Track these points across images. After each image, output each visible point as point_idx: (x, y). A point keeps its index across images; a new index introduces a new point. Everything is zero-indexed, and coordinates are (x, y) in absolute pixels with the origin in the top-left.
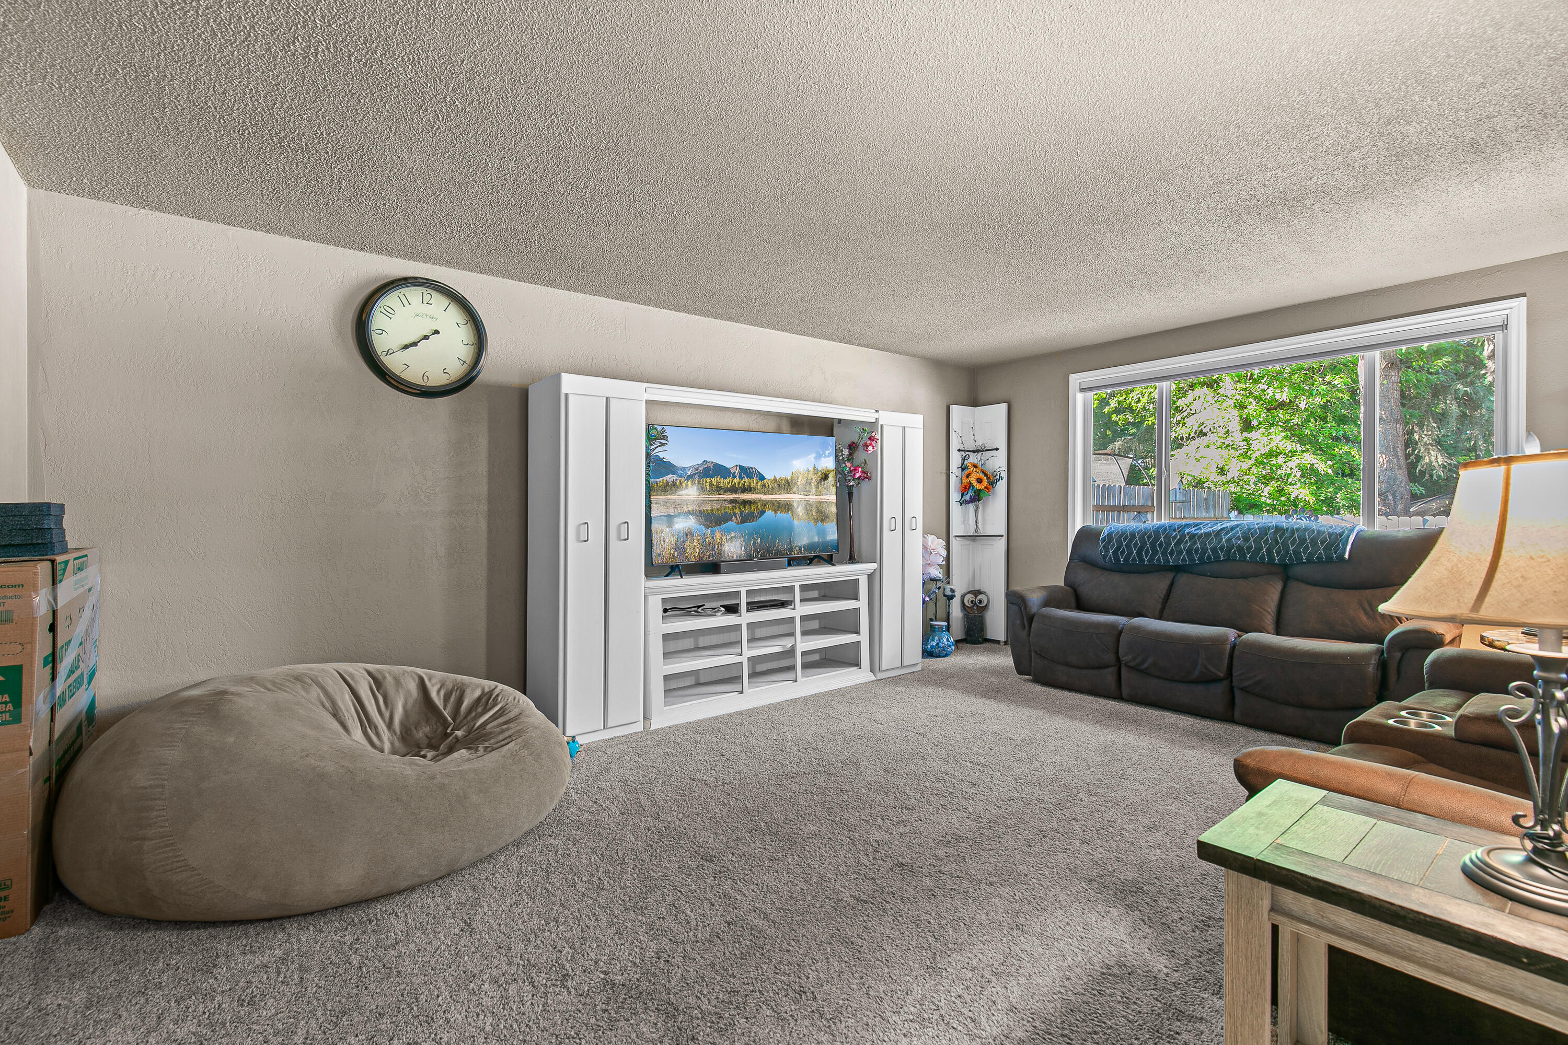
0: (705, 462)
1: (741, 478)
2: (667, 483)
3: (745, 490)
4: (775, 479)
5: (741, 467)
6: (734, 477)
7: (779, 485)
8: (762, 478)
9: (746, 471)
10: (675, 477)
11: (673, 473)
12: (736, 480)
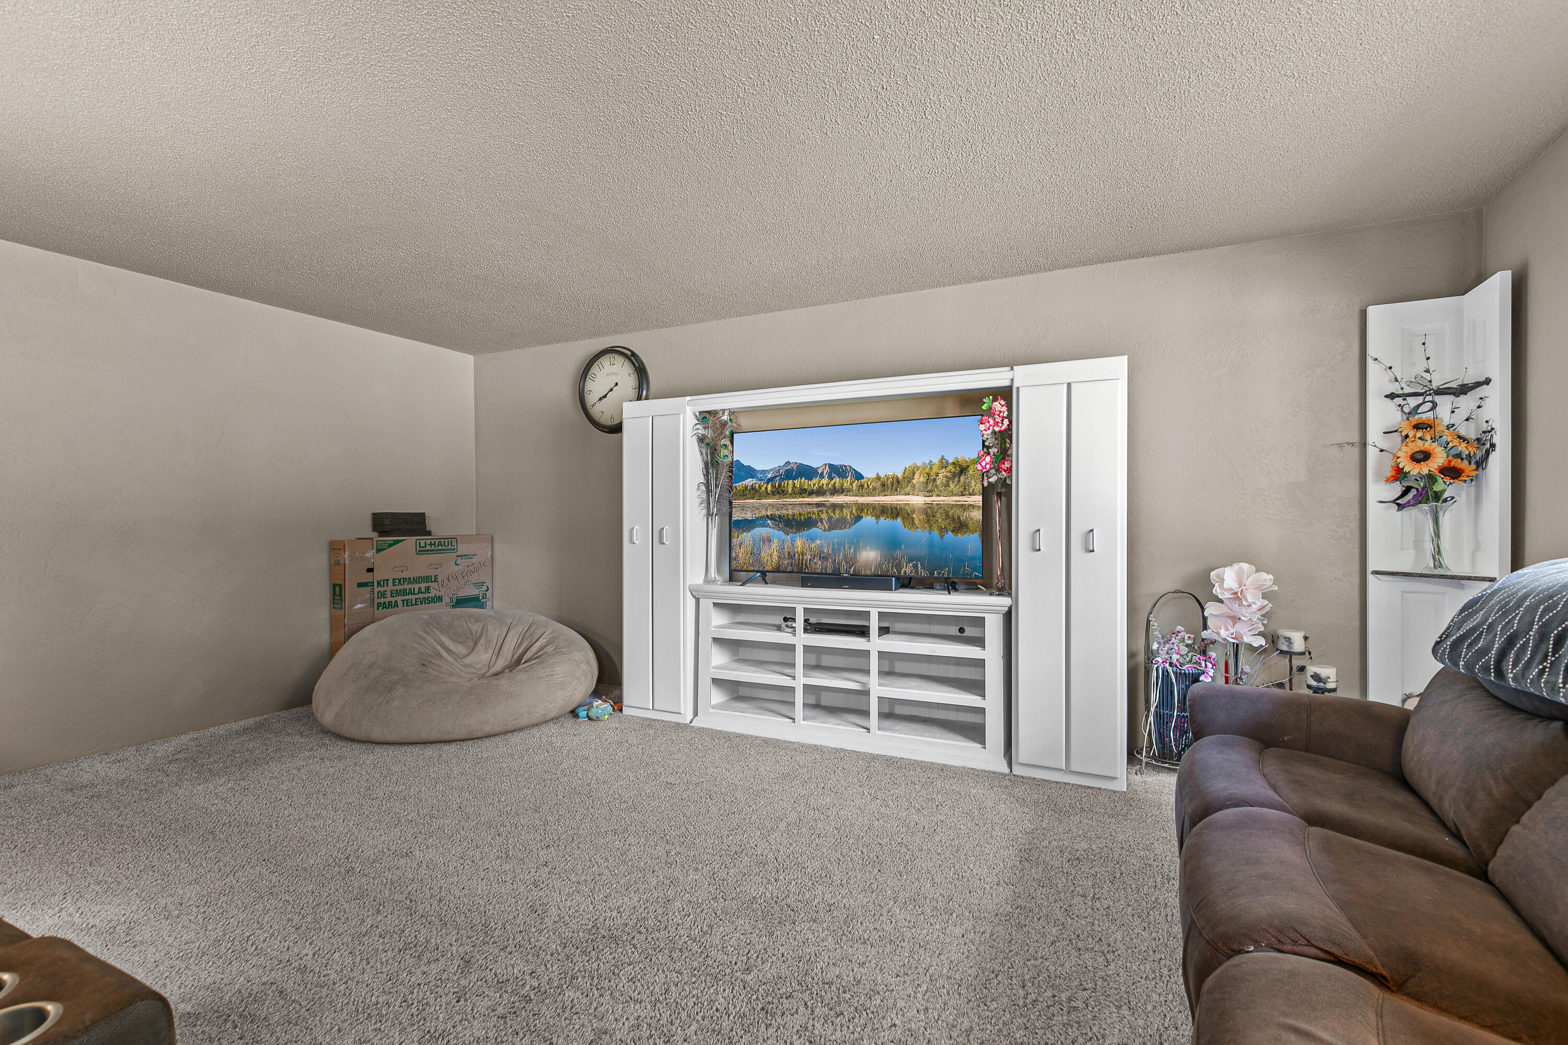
0: (788, 463)
1: (830, 478)
2: (746, 487)
3: (835, 491)
4: (878, 478)
5: (831, 466)
6: (822, 476)
7: (883, 485)
8: (859, 476)
9: (837, 471)
10: (754, 481)
11: (753, 477)
12: (825, 481)
